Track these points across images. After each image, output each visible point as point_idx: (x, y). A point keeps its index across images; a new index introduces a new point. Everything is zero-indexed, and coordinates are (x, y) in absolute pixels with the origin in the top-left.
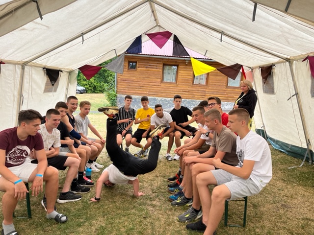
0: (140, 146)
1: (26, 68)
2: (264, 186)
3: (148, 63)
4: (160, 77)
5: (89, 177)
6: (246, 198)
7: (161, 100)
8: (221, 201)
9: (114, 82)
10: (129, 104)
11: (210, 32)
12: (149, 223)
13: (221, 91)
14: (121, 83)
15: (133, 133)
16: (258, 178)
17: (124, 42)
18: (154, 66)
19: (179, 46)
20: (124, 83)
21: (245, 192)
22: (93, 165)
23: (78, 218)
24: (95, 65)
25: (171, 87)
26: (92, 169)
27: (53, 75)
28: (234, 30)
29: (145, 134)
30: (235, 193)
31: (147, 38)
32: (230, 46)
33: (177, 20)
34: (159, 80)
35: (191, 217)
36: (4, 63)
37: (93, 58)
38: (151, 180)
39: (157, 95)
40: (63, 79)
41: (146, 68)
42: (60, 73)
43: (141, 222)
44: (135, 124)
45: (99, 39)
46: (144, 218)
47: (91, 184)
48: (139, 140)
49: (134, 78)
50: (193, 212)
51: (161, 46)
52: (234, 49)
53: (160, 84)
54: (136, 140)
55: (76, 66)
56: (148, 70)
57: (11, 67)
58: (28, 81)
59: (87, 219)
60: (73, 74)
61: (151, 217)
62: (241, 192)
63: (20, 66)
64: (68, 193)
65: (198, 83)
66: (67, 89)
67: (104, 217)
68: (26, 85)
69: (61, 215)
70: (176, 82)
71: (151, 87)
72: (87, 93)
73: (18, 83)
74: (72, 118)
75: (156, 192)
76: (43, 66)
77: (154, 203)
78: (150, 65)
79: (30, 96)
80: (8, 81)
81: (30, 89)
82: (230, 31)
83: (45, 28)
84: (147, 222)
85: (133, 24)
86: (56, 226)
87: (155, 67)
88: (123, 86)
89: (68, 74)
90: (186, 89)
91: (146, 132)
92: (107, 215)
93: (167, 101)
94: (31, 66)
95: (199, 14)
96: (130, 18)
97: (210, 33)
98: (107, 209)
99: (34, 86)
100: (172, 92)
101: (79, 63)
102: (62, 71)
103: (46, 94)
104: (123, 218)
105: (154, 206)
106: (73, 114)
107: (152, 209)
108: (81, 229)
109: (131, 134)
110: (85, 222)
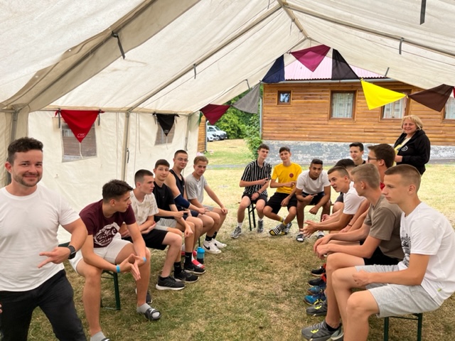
0: (278, 219)
1: (132, 116)
2: (445, 298)
3: (307, 92)
4: (326, 112)
5: (201, 261)
6: (420, 316)
7: (329, 146)
8: (361, 316)
9: (258, 123)
10: (265, 156)
11: (381, 40)
12: (265, 336)
13: (433, 128)
14: (268, 125)
15: (268, 199)
16: (434, 285)
17: (258, 69)
18: (316, 95)
19: (341, 65)
20: (272, 123)
21: (407, 306)
22: (211, 244)
23: (173, 317)
24: (221, 104)
25: (345, 126)
26: (211, 250)
27: (166, 121)
28: (418, 35)
29: (285, 201)
30: (386, 305)
31: (292, 57)
32: (420, 60)
33: (328, 29)
34: (325, 116)
35: (318, 335)
36: (103, 112)
37: (217, 95)
38: (286, 272)
39: (322, 139)
40: (180, 126)
41: (305, 99)
42: (176, 118)
43: (253, 333)
44: (271, 187)
45: (219, 69)
46: (261, 328)
47: (201, 270)
48: (276, 209)
49: (287, 116)
50: (323, 329)
51: (313, 68)
52: (428, 63)
53: (326, 122)
54: (271, 209)
55: (196, 107)
56: (308, 102)
57: (113, 115)
58: (135, 131)
59: (185, 319)
60: (193, 118)
61: (271, 328)
62: (399, 306)
63: (124, 114)
64: (167, 278)
65: (390, 117)
66: (187, 138)
67: (206, 319)
68: (132, 137)
69: (153, 310)
70: (354, 118)
71: (313, 127)
72: (228, 138)
73: (123, 135)
74: (181, 179)
75: (287, 290)
76: (153, 112)
77: (281, 306)
78: (310, 95)
79: (138, 151)
80: (110, 134)
81: (138, 141)
82: (411, 36)
83: (142, 65)
84: (263, 334)
85: (265, 43)
86: (146, 323)
87: (319, 97)
88: (271, 129)
89: (186, 119)
90: (370, 127)
91: (287, 198)
92: (211, 316)
93: (338, 147)
94: (136, 112)
95: (355, 16)
96: (258, 35)
97: (382, 43)
98: (213, 308)
99: (143, 138)
100: (346, 133)
101: (200, 103)
102: (178, 116)
103: (158, 146)
104: (232, 325)
105: (279, 311)
106: (181, 173)
107: (275, 315)
108: (173, 332)
109: (266, 200)
110: (181, 323)
